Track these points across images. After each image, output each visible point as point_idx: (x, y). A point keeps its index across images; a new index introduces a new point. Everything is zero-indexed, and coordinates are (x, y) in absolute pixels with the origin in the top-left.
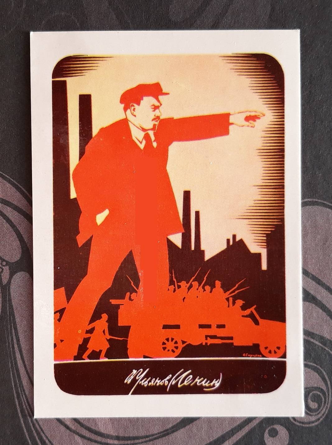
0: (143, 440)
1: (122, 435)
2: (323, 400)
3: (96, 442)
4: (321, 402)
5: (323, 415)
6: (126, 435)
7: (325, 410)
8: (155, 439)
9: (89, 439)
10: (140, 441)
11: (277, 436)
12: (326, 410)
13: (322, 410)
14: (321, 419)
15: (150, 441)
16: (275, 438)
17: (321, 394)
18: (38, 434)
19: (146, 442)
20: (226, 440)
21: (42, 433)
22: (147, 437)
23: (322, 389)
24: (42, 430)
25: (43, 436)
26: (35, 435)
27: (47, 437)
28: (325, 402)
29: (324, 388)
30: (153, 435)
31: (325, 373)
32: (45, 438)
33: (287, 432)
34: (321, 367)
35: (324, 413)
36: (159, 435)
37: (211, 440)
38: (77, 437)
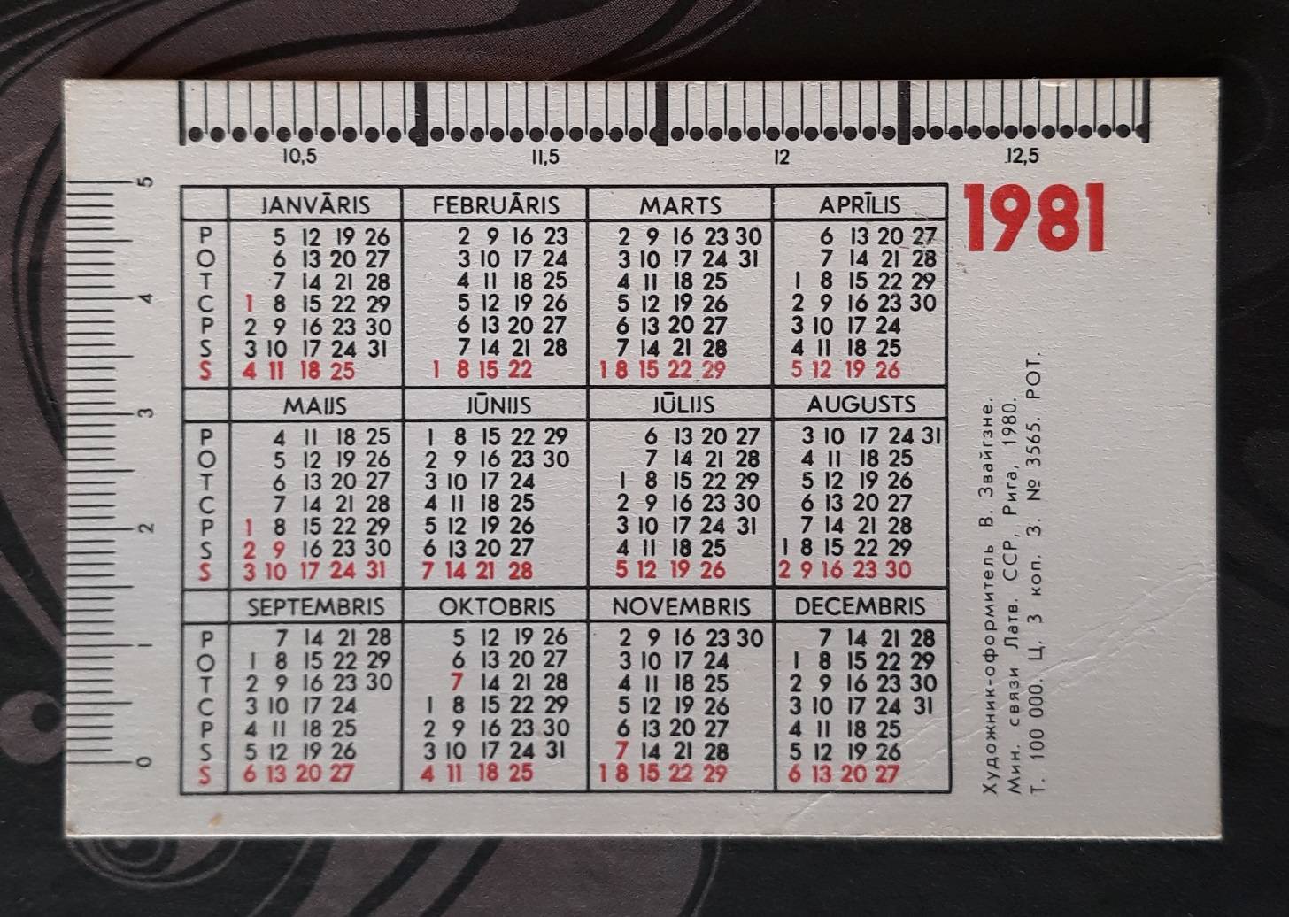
0: (29, 340)
1: (43, 278)
2: (139, 865)
3: (26, 201)
4: (134, 859)
5: (96, 865)
6: (43, 289)
7: (110, 868)
8: (32, 375)
9: (32, 182)
10: (27, 332)
11: (35, 730)
12: (110, 872)
13: (110, 861)
14: (83, 859)
15: (27, 360)
16: (30, 722)
17: (154, 859)
18: (50, 35)
19: (24, 348)
20: (26, 581)
21: (51, 45)
22: (38, 349)
23: (169, 861)
24: (61, 45)
25: (44, 49)
26: (48, 26)
27: (39, 60)
28: (131, 870)
29: (172, 869)
30: (43, 367)
31: (216, 870)
32: (38, 52)
33: (47, 758)
34: (236, 858)
35: (101, 868)
36: (43, 385)
37: (25, 538)
38: (39, 146)
